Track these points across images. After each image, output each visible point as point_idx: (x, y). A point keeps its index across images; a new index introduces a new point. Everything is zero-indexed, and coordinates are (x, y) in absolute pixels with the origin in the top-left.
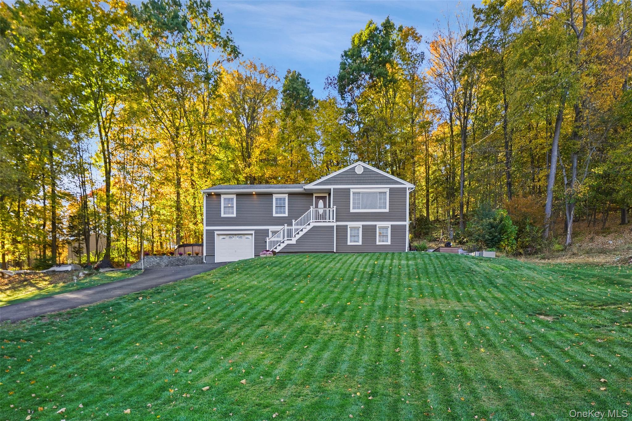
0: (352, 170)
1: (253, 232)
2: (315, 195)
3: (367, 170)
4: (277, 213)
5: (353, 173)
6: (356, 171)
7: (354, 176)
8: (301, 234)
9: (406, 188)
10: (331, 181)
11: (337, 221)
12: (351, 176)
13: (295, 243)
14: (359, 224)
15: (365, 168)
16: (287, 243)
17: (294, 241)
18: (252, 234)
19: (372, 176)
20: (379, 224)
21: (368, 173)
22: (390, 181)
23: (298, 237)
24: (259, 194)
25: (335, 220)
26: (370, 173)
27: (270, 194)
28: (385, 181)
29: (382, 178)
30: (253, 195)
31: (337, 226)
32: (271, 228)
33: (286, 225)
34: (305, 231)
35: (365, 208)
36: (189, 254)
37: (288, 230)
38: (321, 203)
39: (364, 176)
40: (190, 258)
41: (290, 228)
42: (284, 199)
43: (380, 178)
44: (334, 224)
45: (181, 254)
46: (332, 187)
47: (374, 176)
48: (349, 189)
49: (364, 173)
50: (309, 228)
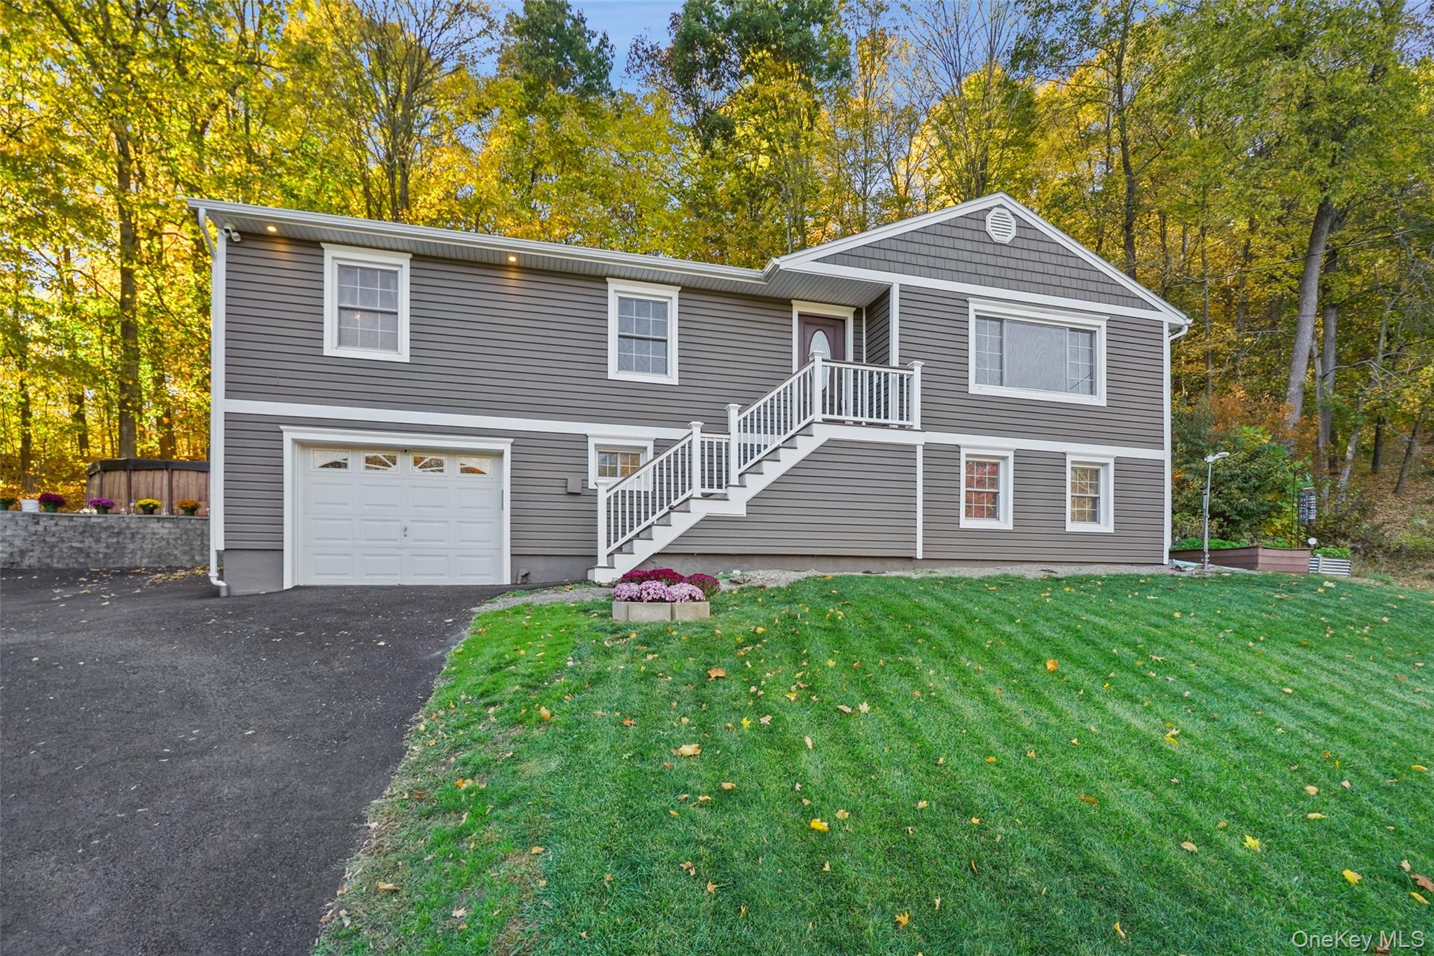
0: (974, 224)
1: (505, 446)
2: (797, 308)
3: (1030, 234)
4: (624, 365)
5: (977, 236)
6: (989, 228)
7: (981, 248)
8: (772, 472)
9: (1160, 325)
10: (891, 256)
11: (926, 425)
12: (969, 246)
13: (741, 511)
14: (1002, 446)
15: (1022, 225)
16: (700, 509)
17: (736, 505)
18: (500, 454)
19: (1045, 258)
20: (1077, 452)
21: (1033, 245)
22: (1107, 289)
23: (756, 484)
24: (534, 270)
25: (916, 422)
26: (1041, 246)
27: (597, 278)
28: (1092, 286)
29: (1083, 274)
30: (506, 267)
31: (928, 447)
32: (601, 433)
33: (697, 426)
34: (789, 459)
35: (1023, 384)
36: (149, 510)
37: (707, 448)
38: (820, 344)
39: (1017, 254)
40: (154, 525)
41: (715, 438)
42: (661, 307)
43: (1075, 273)
44: (919, 439)
45: (104, 507)
46: (895, 280)
47: (1054, 259)
48: (963, 299)
49: (1019, 243)
50: (806, 447)
